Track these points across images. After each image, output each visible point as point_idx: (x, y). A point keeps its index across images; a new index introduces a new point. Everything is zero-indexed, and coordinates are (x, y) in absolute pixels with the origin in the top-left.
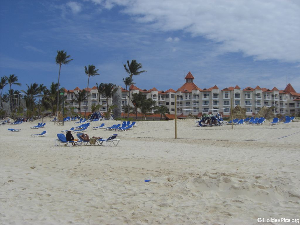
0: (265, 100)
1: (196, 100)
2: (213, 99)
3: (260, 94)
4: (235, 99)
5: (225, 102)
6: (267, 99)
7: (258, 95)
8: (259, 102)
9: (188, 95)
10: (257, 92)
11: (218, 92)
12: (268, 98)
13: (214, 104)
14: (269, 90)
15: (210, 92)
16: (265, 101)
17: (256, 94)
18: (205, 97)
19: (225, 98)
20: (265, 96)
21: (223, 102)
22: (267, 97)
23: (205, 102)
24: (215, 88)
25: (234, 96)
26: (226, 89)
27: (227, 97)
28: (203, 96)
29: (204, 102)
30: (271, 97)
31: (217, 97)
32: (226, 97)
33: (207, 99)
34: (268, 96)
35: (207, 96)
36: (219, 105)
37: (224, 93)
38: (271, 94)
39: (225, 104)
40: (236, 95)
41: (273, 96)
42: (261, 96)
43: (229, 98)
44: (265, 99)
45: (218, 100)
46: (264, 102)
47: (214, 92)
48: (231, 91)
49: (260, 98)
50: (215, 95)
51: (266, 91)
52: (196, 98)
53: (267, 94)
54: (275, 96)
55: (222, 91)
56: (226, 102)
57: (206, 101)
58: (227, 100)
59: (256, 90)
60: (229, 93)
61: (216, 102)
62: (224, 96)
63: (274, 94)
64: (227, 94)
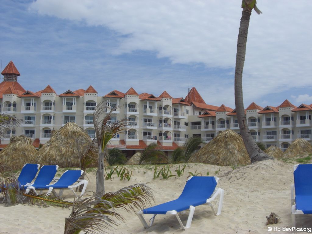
0: (144, 116)
1: (11, 113)
2: (43, 112)
3: (135, 103)
4: (87, 112)
5: (67, 118)
6: (149, 114)
7: (132, 106)
8: (133, 118)
10: (130, 99)
11: (53, 98)
12: (151, 112)
13: (45, 123)
14: (152, 97)
15: (37, 98)
16: (146, 118)
17: (128, 103)
18: (28, 109)
19: (65, 111)
20: (145, 107)
21: (63, 117)
22: (148, 109)
23: (29, 118)
24: (49, 90)
26: (69, 92)
27: (71, 109)
28: (23, 106)
29: (26, 117)
30: (156, 109)
31: (50, 109)
32: (68, 109)
33: (32, 111)
34: (151, 107)
35: (32, 107)
36: (54, 123)
37: (65, 101)
38: (156, 105)
40: (88, 104)
41: (160, 108)
42: (138, 107)
43: (74, 111)
44: (145, 114)
45: (52, 115)
46: (143, 121)
47: (44, 97)
48: (78, 97)
49: (136, 111)
50: (48, 104)
51: (147, 98)
52: (9, 110)
53: (148, 105)
54: (165, 109)
55: (61, 96)
57: (30, 116)
58: (70, 115)
59: (128, 95)
60: (74, 101)
61: (48, 118)
62: (65, 106)
63: (163, 106)
64: (70, 102)
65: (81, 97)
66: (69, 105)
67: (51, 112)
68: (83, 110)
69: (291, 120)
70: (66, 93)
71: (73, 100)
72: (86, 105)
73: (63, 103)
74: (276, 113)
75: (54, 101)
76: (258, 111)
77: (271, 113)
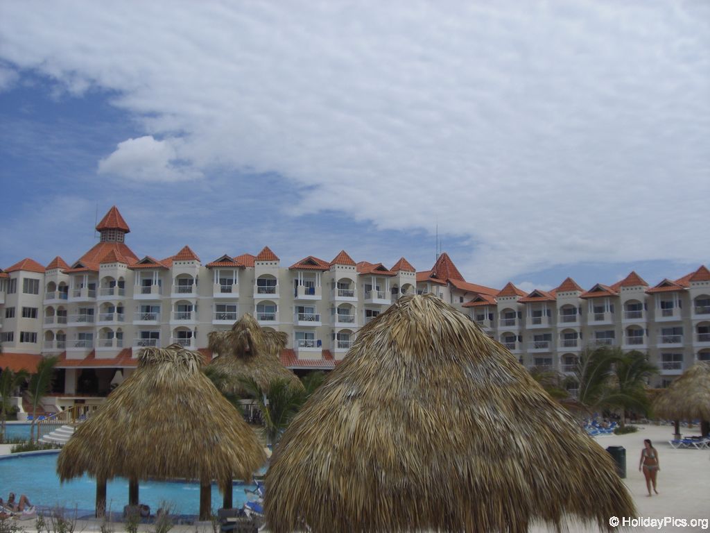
0: (366, 305)
1: (115, 299)
2: (176, 296)
3: (350, 281)
4: (260, 297)
5: (220, 308)
6: (376, 300)
7: (344, 284)
8: (345, 309)
9: (86, 282)
10: (341, 273)
11: (195, 270)
12: (380, 297)
13: (179, 317)
14: (381, 268)
15: (164, 269)
16: (370, 309)
17: (337, 280)
18: (147, 291)
19: (218, 294)
20: (369, 288)
21: (214, 308)
22: (374, 292)
23: (148, 309)
24: (186, 255)
25: (256, 286)
26: (225, 259)
27: (229, 291)
28: (138, 286)
29: (143, 307)
30: (388, 293)
31: (190, 291)
32: (223, 290)
33: (154, 295)
34: (378, 288)
35: (155, 287)
36: (197, 319)
37: (217, 276)
38: (388, 284)
39: (219, 317)
40: (261, 282)
41: (395, 290)
42: (355, 288)
43: (234, 294)
44: (368, 301)
45: (194, 303)
46: (364, 313)
47: (178, 269)
48: (242, 268)
49: (352, 295)
50: (185, 282)
51: (372, 271)
52: (112, 293)
53: (374, 284)
54: (403, 291)
55: (209, 267)
56: (224, 309)
57: (151, 304)
58: (227, 304)
59: (336, 265)
60: (236, 276)
61: (185, 309)
62: (217, 286)
63: (401, 285)
64: (228, 277)
65: (248, 269)
66: (226, 285)
67: (190, 297)
68: (252, 292)
69: (643, 311)
70: (221, 261)
71: (233, 275)
72: (258, 285)
73: (213, 280)
74: (614, 298)
75: (197, 276)
76: (579, 293)
77: (605, 296)
